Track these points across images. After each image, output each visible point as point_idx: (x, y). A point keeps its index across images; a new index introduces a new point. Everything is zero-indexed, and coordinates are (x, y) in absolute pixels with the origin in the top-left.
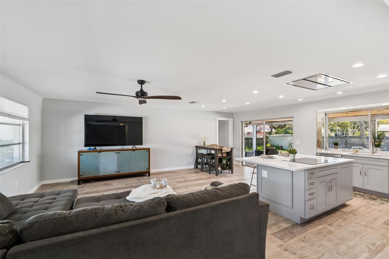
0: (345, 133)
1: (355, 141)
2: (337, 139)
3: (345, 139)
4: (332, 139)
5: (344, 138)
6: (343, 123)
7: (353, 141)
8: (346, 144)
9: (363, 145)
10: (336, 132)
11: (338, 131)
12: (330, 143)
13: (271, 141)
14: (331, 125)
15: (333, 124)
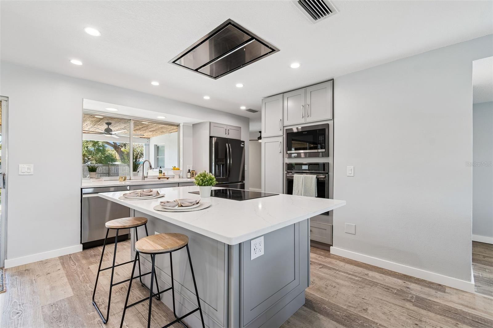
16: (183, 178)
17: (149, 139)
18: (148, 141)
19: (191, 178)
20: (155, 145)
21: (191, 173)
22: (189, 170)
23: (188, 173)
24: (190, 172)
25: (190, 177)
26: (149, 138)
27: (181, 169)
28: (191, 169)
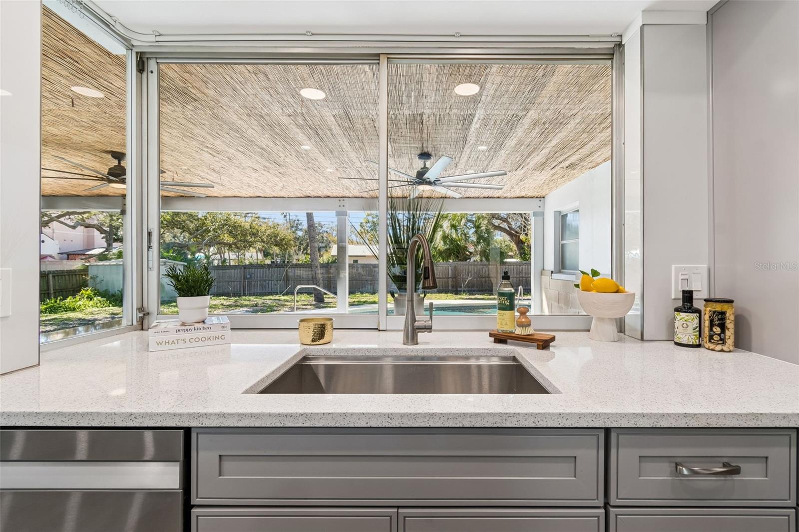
0: (286, 260)
1: (302, 274)
2: (270, 269)
3: (286, 269)
4: (262, 269)
5: (284, 267)
6: (284, 239)
7: (299, 274)
8: (287, 280)
9: (315, 280)
10: (273, 258)
11: (277, 255)
12: (259, 279)
13: (98, 280)
14: (264, 242)
15: (265, 239)
16: (642, 339)
17: (542, 199)
18: (540, 204)
19: (699, 346)
20: (555, 212)
21: (698, 311)
22: (688, 296)
23: (677, 310)
24: (697, 304)
25: (693, 340)
26: (544, 197)
27: (632, 285)
28: (701, 293)
